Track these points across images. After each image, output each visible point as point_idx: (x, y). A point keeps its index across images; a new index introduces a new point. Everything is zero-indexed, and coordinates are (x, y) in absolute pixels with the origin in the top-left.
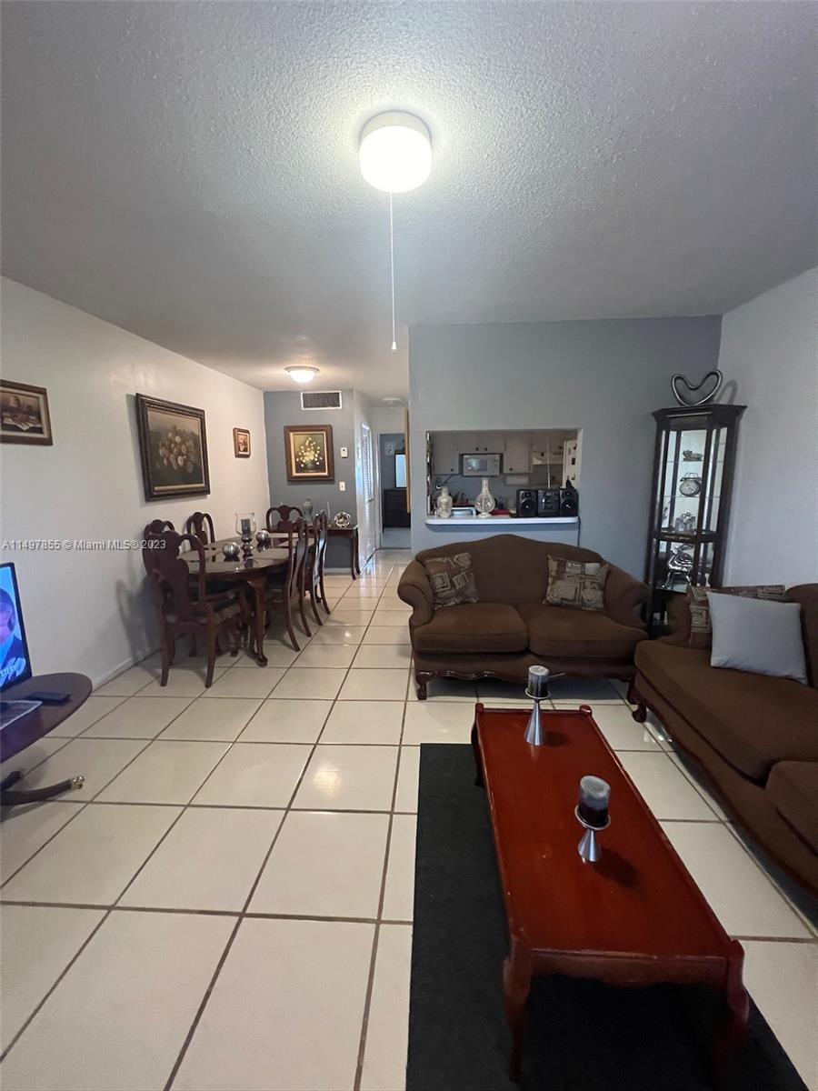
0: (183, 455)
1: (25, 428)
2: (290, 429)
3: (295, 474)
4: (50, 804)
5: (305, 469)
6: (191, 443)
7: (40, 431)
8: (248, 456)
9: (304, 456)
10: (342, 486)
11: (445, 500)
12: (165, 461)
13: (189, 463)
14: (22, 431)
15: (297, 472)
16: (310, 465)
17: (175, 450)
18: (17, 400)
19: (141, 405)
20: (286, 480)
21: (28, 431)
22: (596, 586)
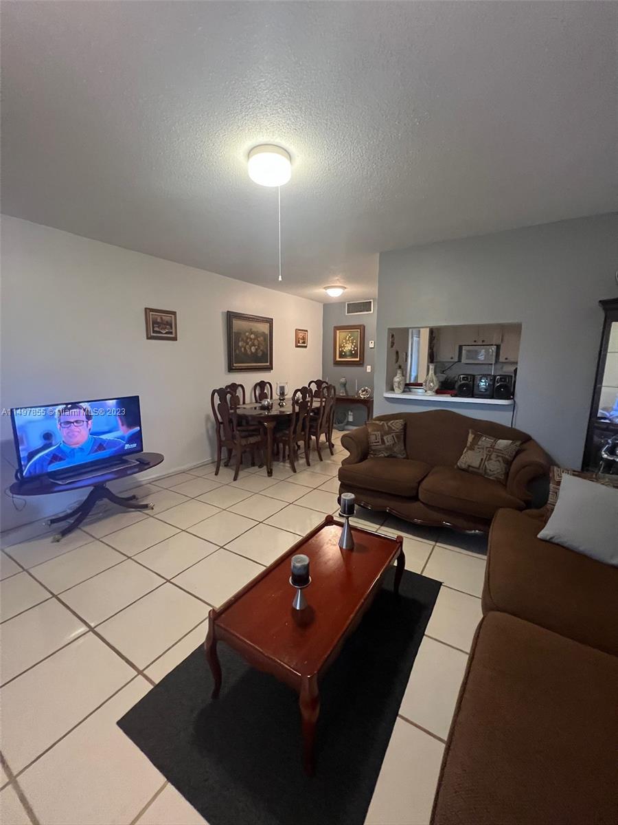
0: (255, 346)
1: (164, 332)
2: (337, 328)
3: (338, 359)
4: (139, 513)
5: (345, 356)
6: (261, 339)
7: (171, 333)
8: (306, 347)
9: (344, 347)
10: (369, 369)
11: (398, 379)
12: (243, 349)
13: (259, 350)
14: (162, 333)
15: (340, 357)
16: (348, 353)
17: (250, 343)
18: (161, 318)
19: (231, 317)
20: (332, 363)
21: (166, 333)
22: (500, 459)
